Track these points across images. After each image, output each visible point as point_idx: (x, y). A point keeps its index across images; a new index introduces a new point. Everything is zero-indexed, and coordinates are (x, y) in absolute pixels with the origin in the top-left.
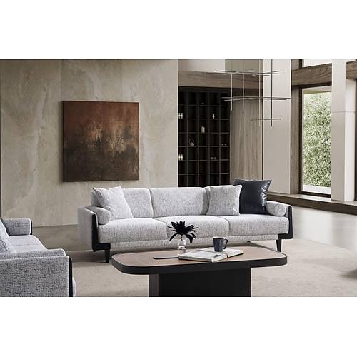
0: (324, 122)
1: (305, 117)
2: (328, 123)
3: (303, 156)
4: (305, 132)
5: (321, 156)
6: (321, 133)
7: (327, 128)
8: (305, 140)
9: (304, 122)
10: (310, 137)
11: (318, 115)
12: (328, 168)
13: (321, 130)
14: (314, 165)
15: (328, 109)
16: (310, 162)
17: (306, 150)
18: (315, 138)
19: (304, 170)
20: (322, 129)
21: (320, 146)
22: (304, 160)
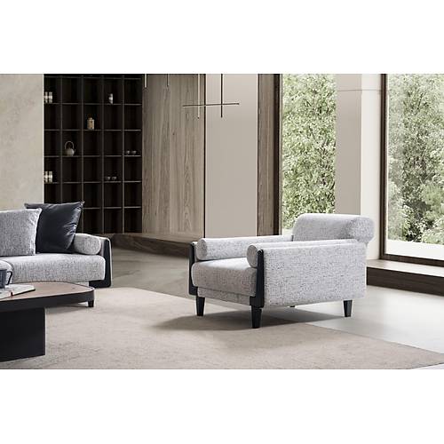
0: (322, 110)
1: (285, 100)
2: (328, 112)
3: (282, 174)
4: (285, 128)
5: (316, 175)
6: (316, 131)
7: (328, 121)
8: (285, 144)
9: (284, 109)
10: (294, 138)
11: (309, 97)
12: (330, 197)
13: (316, 125)
14: (303, 192)
15: (329, 85)
16: (294, 185)
17: (288, 163)
18: (305, 140)
19: (284, 199)
20: (318, 122)
21: (313, 155)
22: (284, 182)
